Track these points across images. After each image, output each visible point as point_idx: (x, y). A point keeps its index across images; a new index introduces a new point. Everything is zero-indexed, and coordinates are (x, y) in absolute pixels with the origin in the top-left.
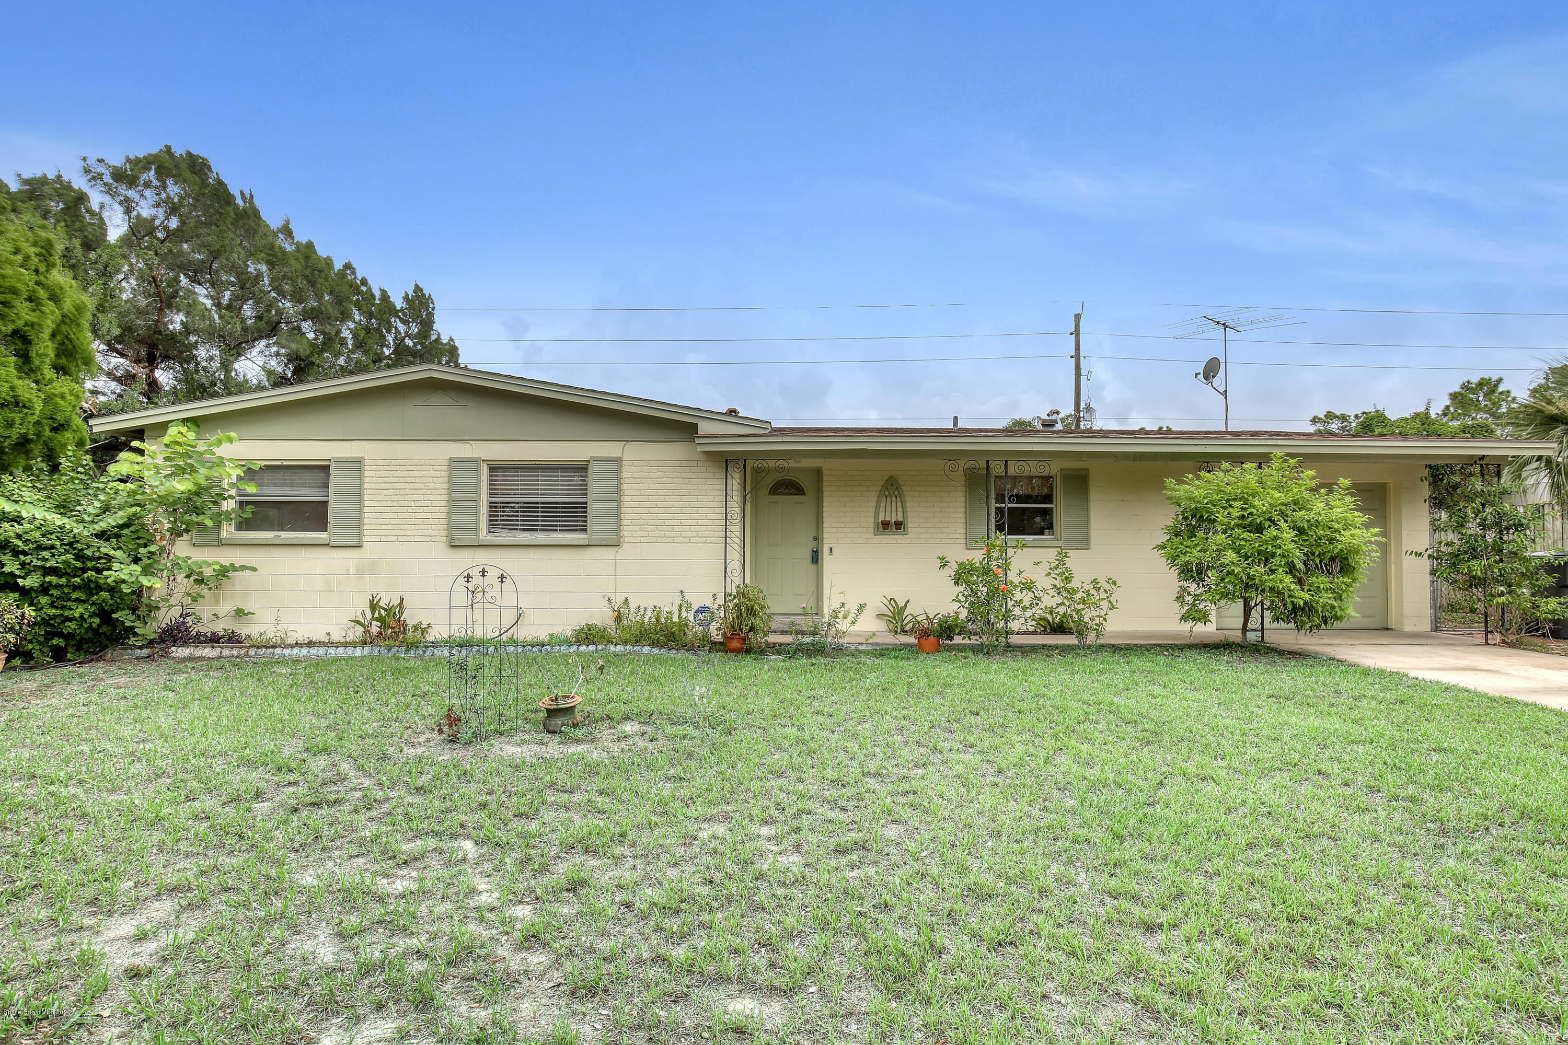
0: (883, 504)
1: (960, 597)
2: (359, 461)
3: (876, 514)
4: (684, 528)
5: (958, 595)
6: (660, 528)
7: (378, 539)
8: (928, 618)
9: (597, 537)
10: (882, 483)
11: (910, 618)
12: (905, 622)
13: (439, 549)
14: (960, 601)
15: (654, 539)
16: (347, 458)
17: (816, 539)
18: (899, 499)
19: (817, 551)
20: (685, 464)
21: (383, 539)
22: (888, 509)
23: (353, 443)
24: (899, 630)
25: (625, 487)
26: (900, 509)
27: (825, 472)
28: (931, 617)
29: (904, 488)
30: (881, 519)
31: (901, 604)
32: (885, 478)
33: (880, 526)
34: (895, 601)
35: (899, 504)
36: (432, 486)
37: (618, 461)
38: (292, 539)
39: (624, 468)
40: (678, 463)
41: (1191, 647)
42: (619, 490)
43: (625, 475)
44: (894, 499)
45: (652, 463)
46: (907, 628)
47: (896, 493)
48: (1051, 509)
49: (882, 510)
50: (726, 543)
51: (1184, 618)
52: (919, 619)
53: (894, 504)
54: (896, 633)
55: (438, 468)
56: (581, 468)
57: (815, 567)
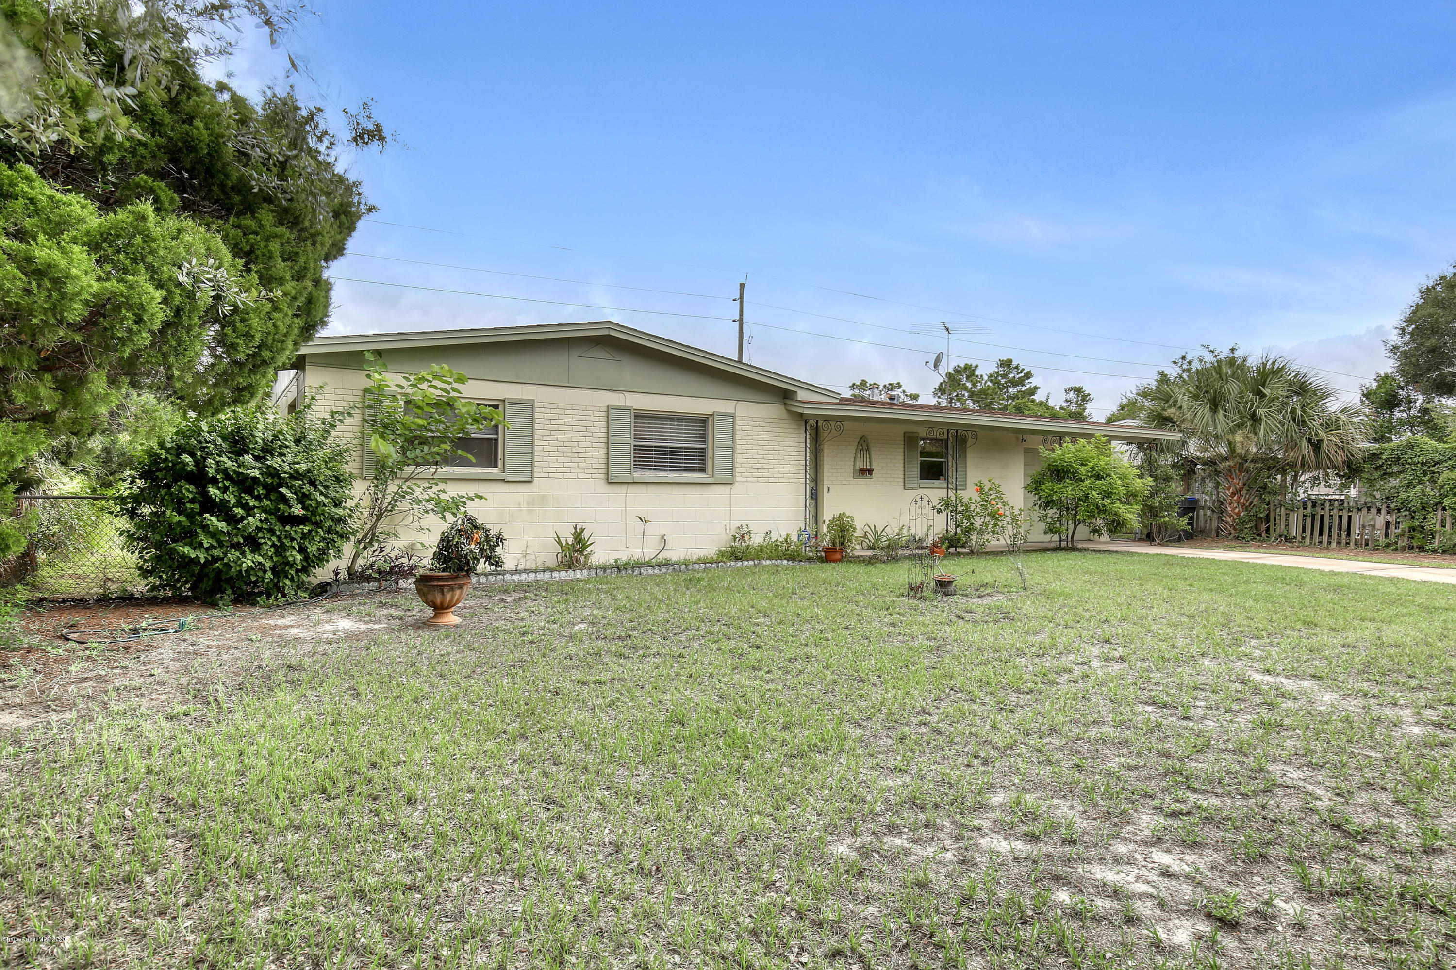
2: (531, 404)
6: (759, 470)
7: (546, 475)
9: (719, 477)
11: (886, 538)
12: (881, 541)
13: (598, 483)
15: (756, 479)
16: (520, 400)
20: (776, 421)
21: (551, 475)
23: (523, 386)
25: (738, 437)
36: (593, 429)
37: (733, 416)
38: (464, 474)
39: (738, 422)
40: (772, 420)
41: (1032, 551)
42: (733, 440)
43: (738, 427)
45: (755, 419)
46: (882, 545)
51: (1046, 533)
55: (596, 413)
56: (703, 421)
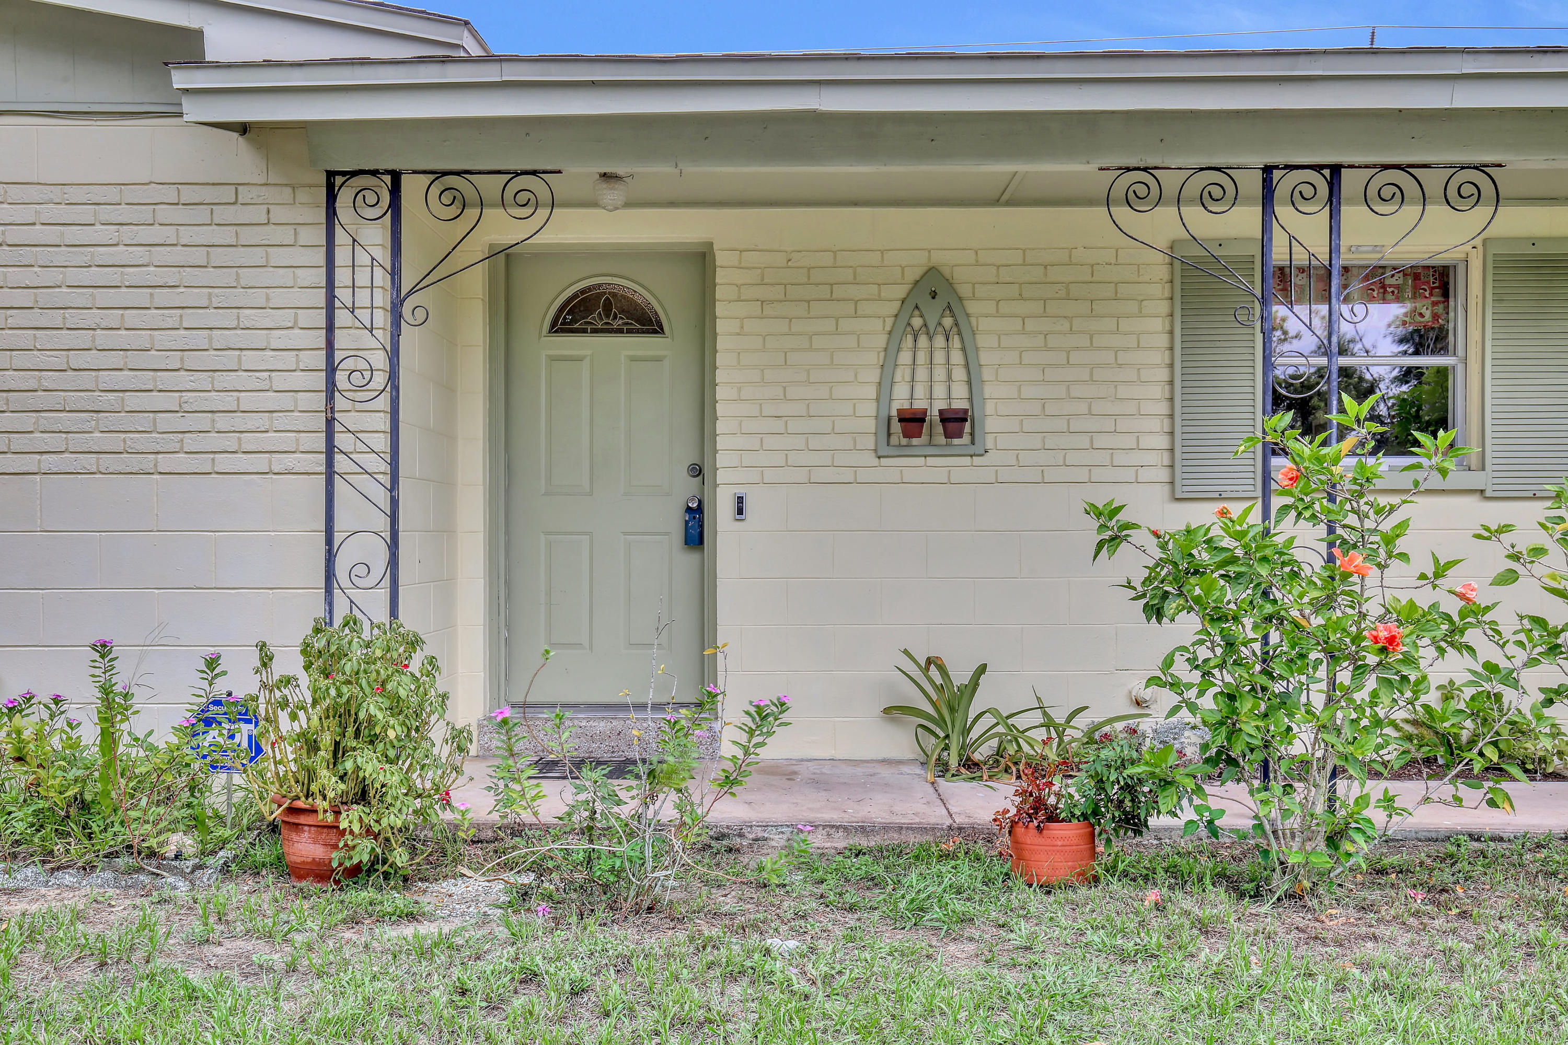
0: (905, 357)
1: (1182, 670)
3: (885, 386)
4: (191, 422)
5: (1168, 662)
6: (107, 420)
8: (1048, 723)
10: (901, 291)
11: (987, 721)
12: (974, 734)
14: (1175, 685)
15: (89, 461)
17: (697, 471)
18: (956, 342)
19: (700, 509)
22: (922, 374)
24: (954, 762)
26: (959, 374)
27: (721, 258)
28: (1060, 719)
29: (972, 307)
30: (900, 400)
31: (960, 676)
32: (913, 274)
33: (896, 427)
34: (942, 669)
35: (957, 357)
44: (940, 341)
46: (981, 754)
47: (948, 322)
48: (1442, 373)
49: (903, 374)
50: (330, 473)
52: (1021, 722)
53: (939, 357)
54: (943, 768)
57: (691, 559)
